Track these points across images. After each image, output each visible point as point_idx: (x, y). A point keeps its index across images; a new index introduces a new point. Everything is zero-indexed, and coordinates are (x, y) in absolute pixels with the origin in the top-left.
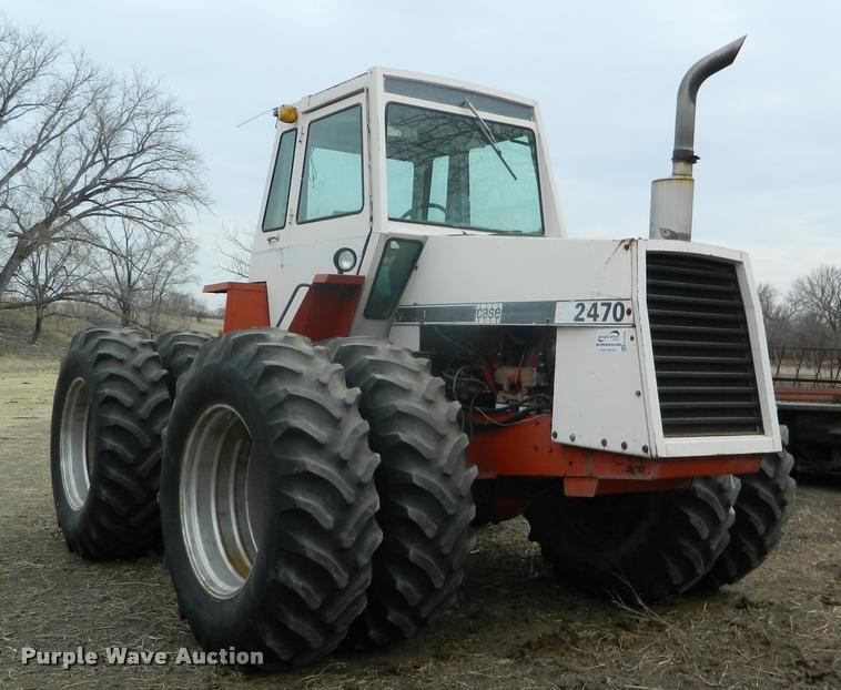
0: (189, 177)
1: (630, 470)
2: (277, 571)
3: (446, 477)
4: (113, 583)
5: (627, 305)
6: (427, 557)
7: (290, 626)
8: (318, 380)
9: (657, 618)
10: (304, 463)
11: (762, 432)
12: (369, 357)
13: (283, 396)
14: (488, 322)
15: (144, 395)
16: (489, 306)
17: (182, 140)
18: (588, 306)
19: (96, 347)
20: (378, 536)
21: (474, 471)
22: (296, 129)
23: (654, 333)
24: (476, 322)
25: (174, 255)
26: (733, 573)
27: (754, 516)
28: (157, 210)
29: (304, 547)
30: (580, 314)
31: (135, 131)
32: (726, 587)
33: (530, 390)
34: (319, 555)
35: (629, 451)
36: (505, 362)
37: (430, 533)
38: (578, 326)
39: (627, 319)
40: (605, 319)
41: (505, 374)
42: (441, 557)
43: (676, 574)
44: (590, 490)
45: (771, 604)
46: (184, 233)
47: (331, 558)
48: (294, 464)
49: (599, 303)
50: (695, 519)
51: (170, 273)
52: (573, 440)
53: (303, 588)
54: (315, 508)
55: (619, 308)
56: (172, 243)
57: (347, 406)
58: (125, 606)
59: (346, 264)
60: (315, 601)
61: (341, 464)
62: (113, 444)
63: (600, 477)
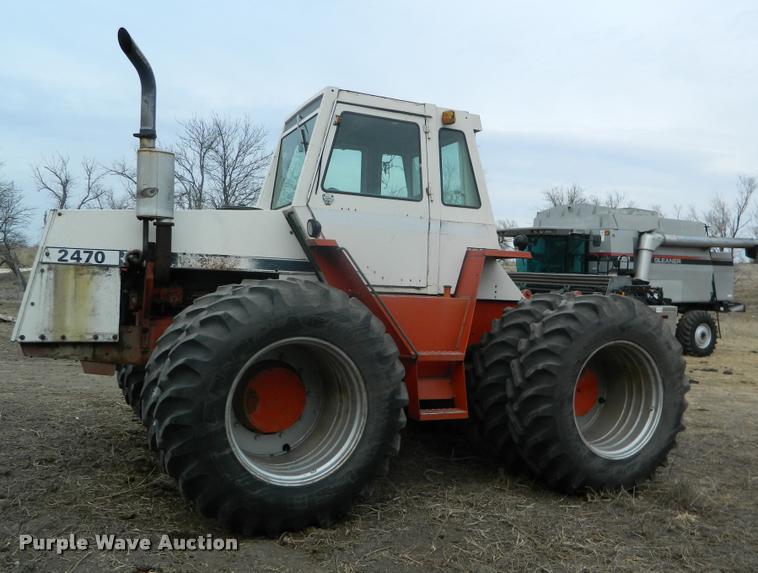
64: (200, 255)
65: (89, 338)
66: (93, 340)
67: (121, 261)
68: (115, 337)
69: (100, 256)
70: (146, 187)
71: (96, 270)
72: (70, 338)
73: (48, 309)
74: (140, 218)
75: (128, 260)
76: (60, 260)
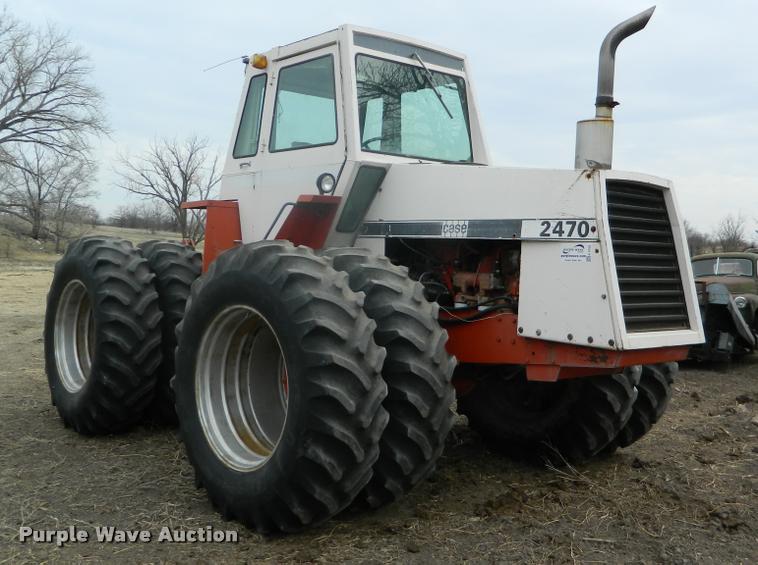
0: (93, 111)
1: (593, 359)
2: (306, 449)
3: (435, 366)
4: (114, 455)
5: (591, 224)
6: (421, 433)
7: (317, 496)
8: (334, 286)
9: (583, 478)
10: (331, 356)
11: (689, 327)
12: (364, 265)
13: (308, 299)
14: (454, 236)
15: (138, 295)
16: (455, 223)
17: (87, 81)
18: (553, 224)
19: (95, 254)
20: (385, 417)
21: (454, 361)
22: (266, 74)
23: (616, 247)
24: (443, 236)
25: (77, 174)
26: (629, 439)
27: (650, 394)
28: (65, 137)
29: (331, 428)
30: (546, 230)
31: (48, 73)
32: (620, 450)
33: (488, 293)
34: (344, 435)
35: (594, 344)
36: (461, 268)
37: (424, 413)
38: (543, 239)
39: (591, 235)
40: (570, 235)
41: (463, 279)
42: (431, 433)
43: (592, 441)
44: (552, 376)
45: (659, 464)
46: (88, 156)
47: (353, 437)
48: (322, 357)
49: (564, 222)
50: (611, 396)
51: (73, 189)
52: (539, 334)
53: (330, 463)
54: (341, 395)
55: (584, 226)
56: (77, 163)
57: (358, 307)
58: (136, 476)
59: (327, 187)
60: (337, 475)
61: (359, 356)
62: (115, 337)
63: (563, 365)
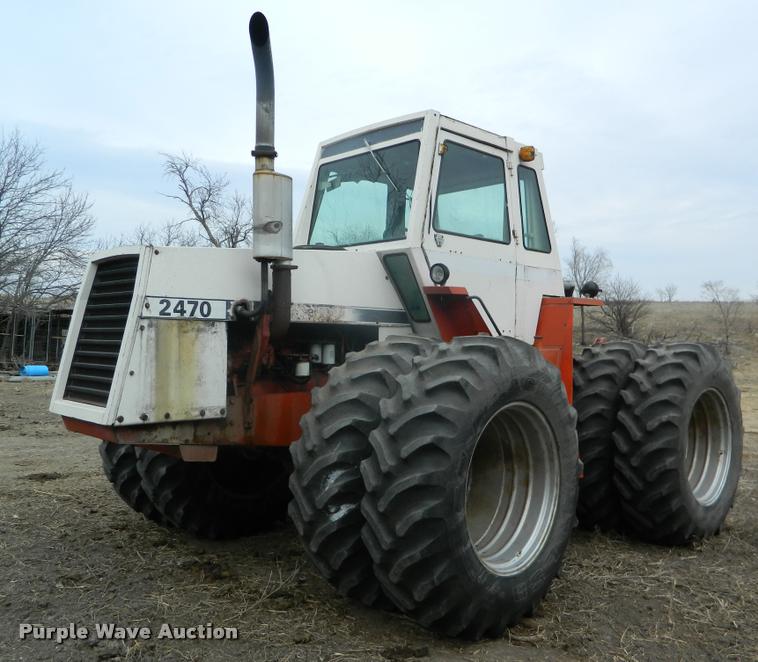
64: (308, 306)
65: (195, 415)
66: (200, 418)
67: (227, 314)
68: (222, 412)
69: (205, 307)
70: (269, 220)
71: (202, 325)
72: (174, 418)
73: (149, 379)
74: (258, 259)
75: (235, 311)
76: (162, 313)
